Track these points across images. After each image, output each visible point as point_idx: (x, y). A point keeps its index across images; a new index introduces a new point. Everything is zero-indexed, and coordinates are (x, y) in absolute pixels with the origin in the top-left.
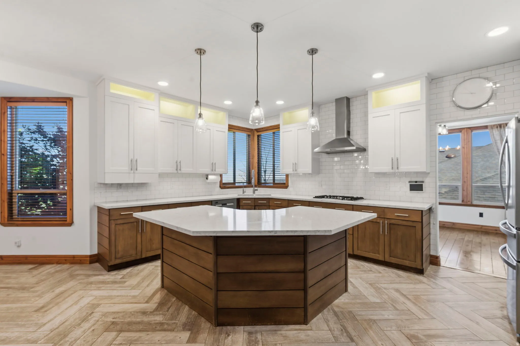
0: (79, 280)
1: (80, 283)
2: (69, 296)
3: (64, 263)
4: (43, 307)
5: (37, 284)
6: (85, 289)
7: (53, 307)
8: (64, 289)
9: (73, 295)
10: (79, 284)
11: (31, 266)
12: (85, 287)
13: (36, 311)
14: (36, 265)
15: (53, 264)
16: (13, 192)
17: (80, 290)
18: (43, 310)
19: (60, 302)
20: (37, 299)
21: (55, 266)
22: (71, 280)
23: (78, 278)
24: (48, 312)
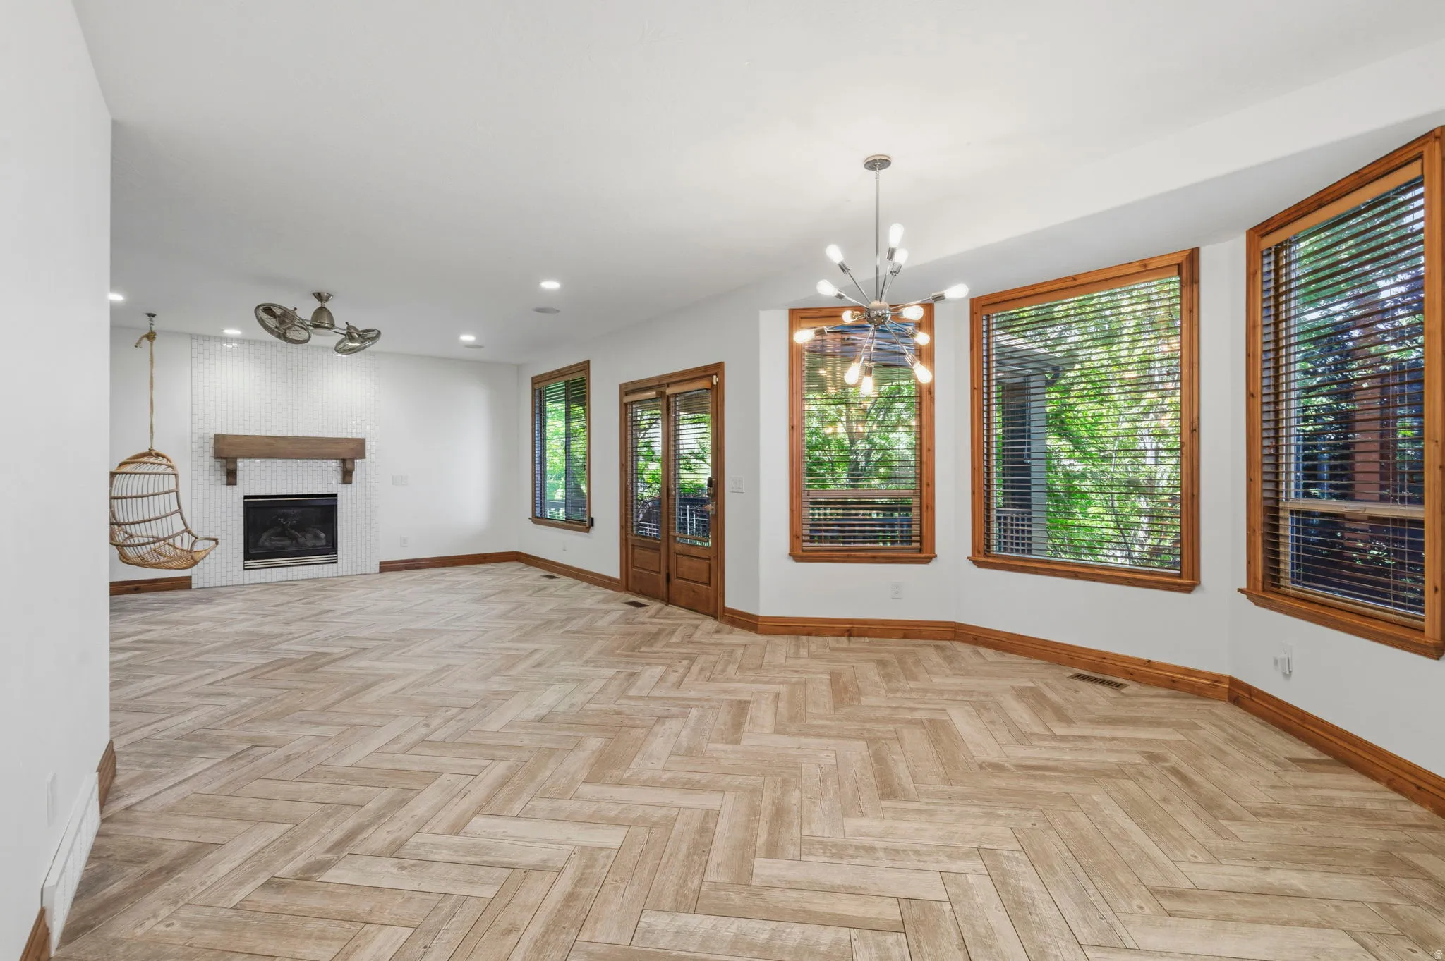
0: (1398, 893)
1: (1385, 908)
2: (1287, 923)
3: (1413, 799)
4: (1180, 895)
5: (1256, 814)
6: (1371, 942)
7: (1202, 917)
8: (1303, 888)
9: (1299, 931)
10: (1373, 908)
11: (1308, 753)
12: (1382, 935)
13: (1155, 892)
14: (1325, 757)
15: (1374, 777)
16: (1281, 505)
17: (1349, 932)
18: (1167, 904)
19: (1237, 920)
20: (1200, 859)
21: (1377, 791)
22: (1364, 872)
23: (1404, 883)
24: (1172, 920)
